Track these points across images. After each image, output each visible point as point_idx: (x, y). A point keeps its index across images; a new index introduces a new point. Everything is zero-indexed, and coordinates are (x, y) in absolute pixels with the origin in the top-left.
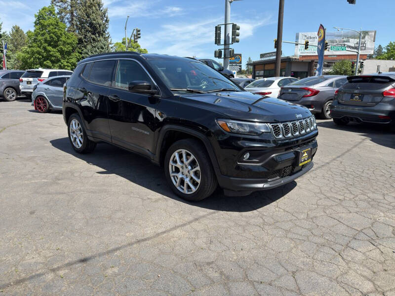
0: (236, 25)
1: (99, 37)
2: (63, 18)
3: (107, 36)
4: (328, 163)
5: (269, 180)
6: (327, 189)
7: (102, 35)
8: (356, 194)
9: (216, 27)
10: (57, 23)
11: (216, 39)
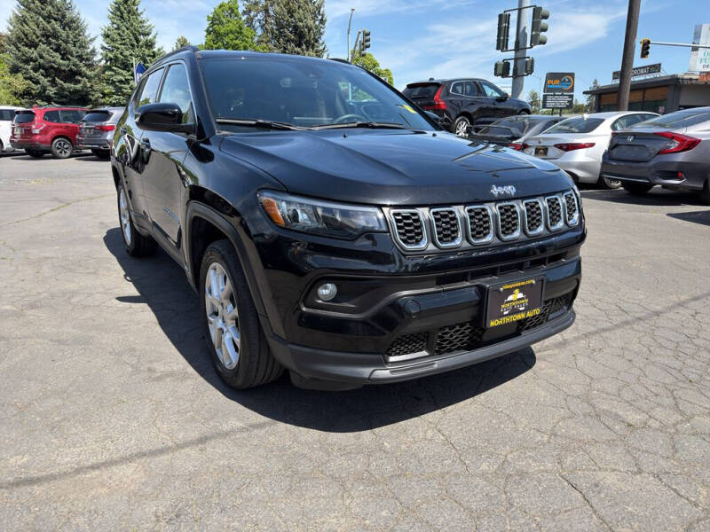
0: (540, 8)
1: (307, 50)
2: (252, 19)
3: (321, 48)
4: (657, 314)
5: (392, 359)
6: (611, 387)
7: (313, 46)
8: (688, 413)
9: (500, 16)
10: (241, 29)
11: (499, 41)
